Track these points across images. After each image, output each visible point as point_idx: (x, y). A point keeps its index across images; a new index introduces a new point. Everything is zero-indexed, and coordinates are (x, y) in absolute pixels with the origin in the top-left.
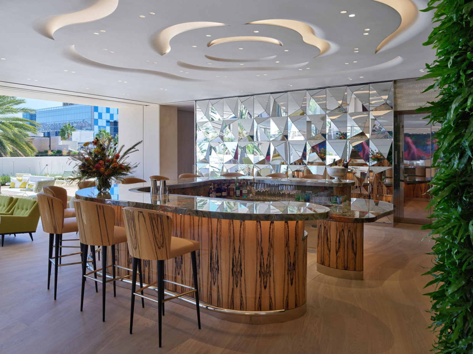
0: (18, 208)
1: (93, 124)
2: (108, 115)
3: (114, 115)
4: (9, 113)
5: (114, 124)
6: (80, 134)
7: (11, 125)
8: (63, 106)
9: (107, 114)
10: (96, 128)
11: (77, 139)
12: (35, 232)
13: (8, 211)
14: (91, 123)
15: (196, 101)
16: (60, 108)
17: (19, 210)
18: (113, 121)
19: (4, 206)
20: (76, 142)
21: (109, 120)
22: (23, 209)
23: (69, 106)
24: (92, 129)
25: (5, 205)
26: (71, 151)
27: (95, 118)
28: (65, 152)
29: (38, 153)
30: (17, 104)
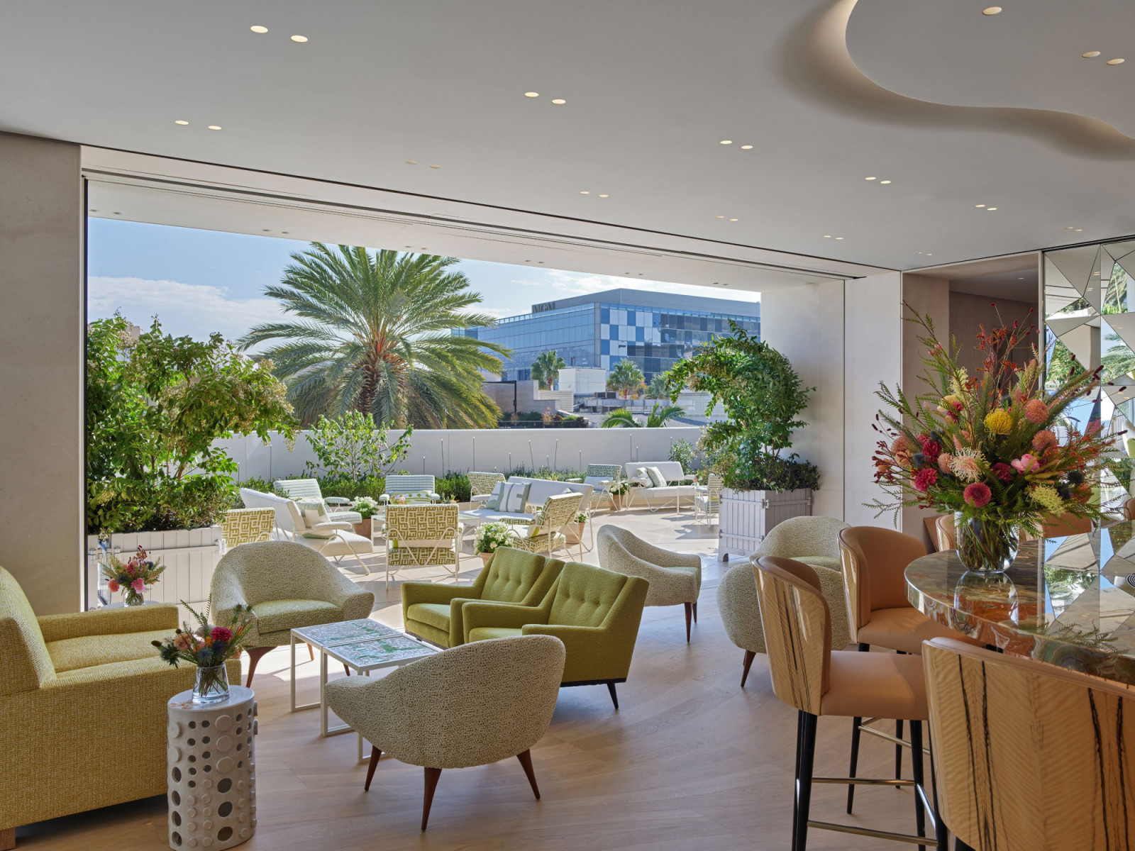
0: (567, 595)
1: (598, 351)
2: (633, 329)
3: (646, 329)
4: (444, 327)
5: (645, 352)
6: (577, 375)
7: (450, 355)
8: (533, 312)
9: (630, 327)
10: (605, 360)
11: (570, 387)
12: (624, 680)
13: (535, 601)
14: (593, 351)
15: (1043, 252)
16: (527, 318)
17: (570, 600)
18: (642, 344)
19: (519, 582)
20: (568, 393)
21: (635, 343)
22: (582, 600)
23: (547, 312)
24: (596, 364)
25: (523, 580)
26: (562, 415)
27: (602, 338)
28: (547, 418)
29: (503, 419)
30: (460, 305)
